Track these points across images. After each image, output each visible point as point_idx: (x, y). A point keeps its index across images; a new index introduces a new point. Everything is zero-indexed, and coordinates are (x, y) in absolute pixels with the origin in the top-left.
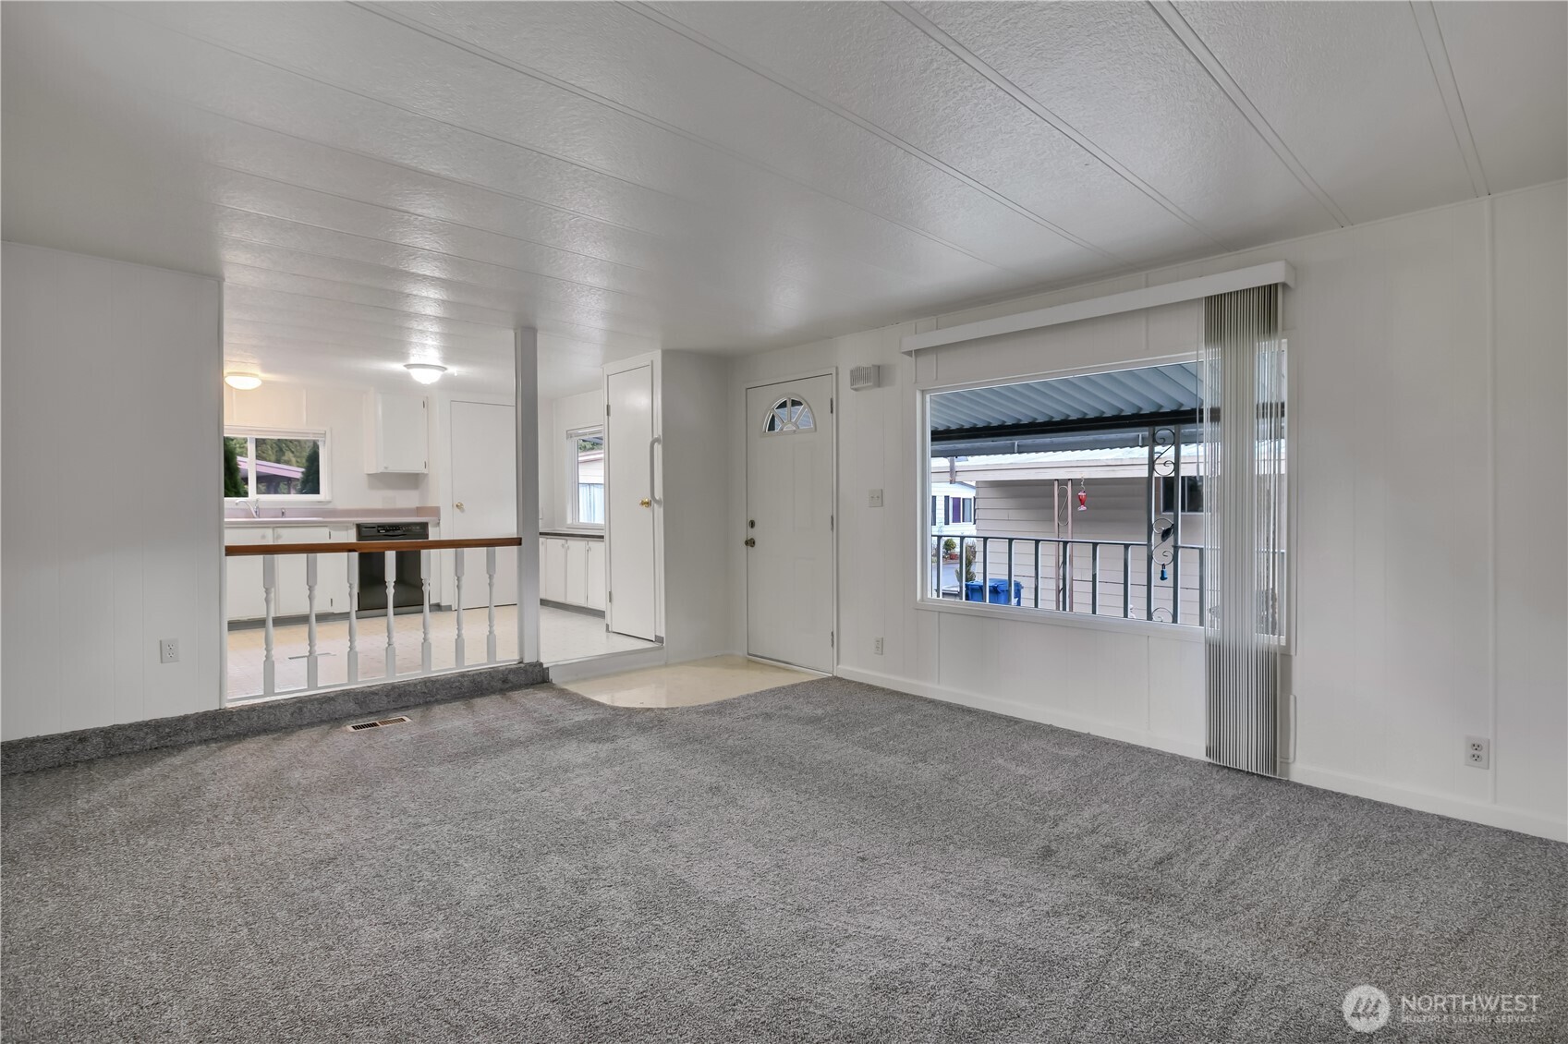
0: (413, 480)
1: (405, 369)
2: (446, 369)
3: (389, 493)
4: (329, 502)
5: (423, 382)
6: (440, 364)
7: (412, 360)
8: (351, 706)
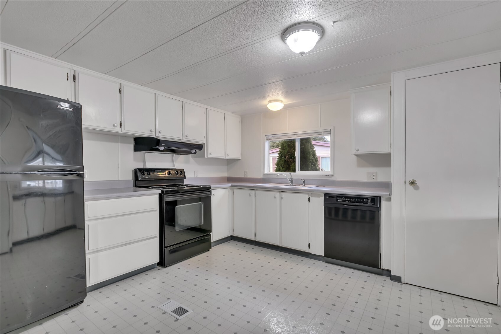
0: (384, 160)
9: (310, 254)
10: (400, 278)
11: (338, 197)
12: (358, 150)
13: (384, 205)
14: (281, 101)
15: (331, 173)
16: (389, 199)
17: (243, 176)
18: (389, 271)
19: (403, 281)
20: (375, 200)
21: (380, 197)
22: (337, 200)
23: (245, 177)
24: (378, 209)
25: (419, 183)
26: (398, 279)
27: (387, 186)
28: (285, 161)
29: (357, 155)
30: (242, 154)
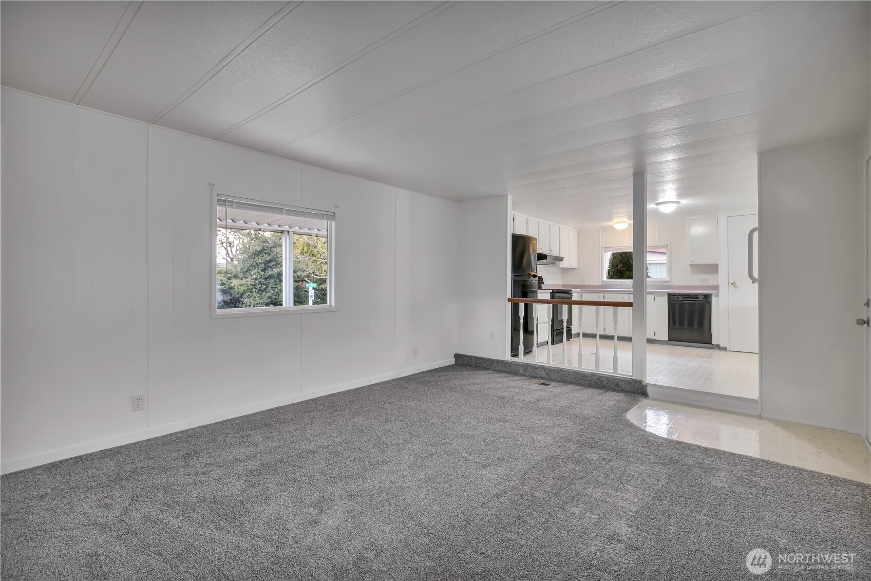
0: (713, 269)
1: (656, 206)
2: (680, 202)
3: (705, 276)
4: (670, 281)
5: (665, 212)
6: (676, 200)
7: (660, 201)
8: (544, 374)
9: (656, 340)
10: (726, 348)
11: (679, 295)
12: (693, 262)
13: (714, 300)
14: (626, 222)
15: (668, 279)
16: (718, 296)
17: (580, 284)
18: (718, 345)
19: (728, 350)
20: (707, 297)
21: (711, 294)
22: (679, 298)
23: (583, 284)
24: (710, 303)
25: (737, 284)
26: (725, 349)
27: (716, 288)
28: (618, 270)
29: (691, 265)
30: (578, 264)
